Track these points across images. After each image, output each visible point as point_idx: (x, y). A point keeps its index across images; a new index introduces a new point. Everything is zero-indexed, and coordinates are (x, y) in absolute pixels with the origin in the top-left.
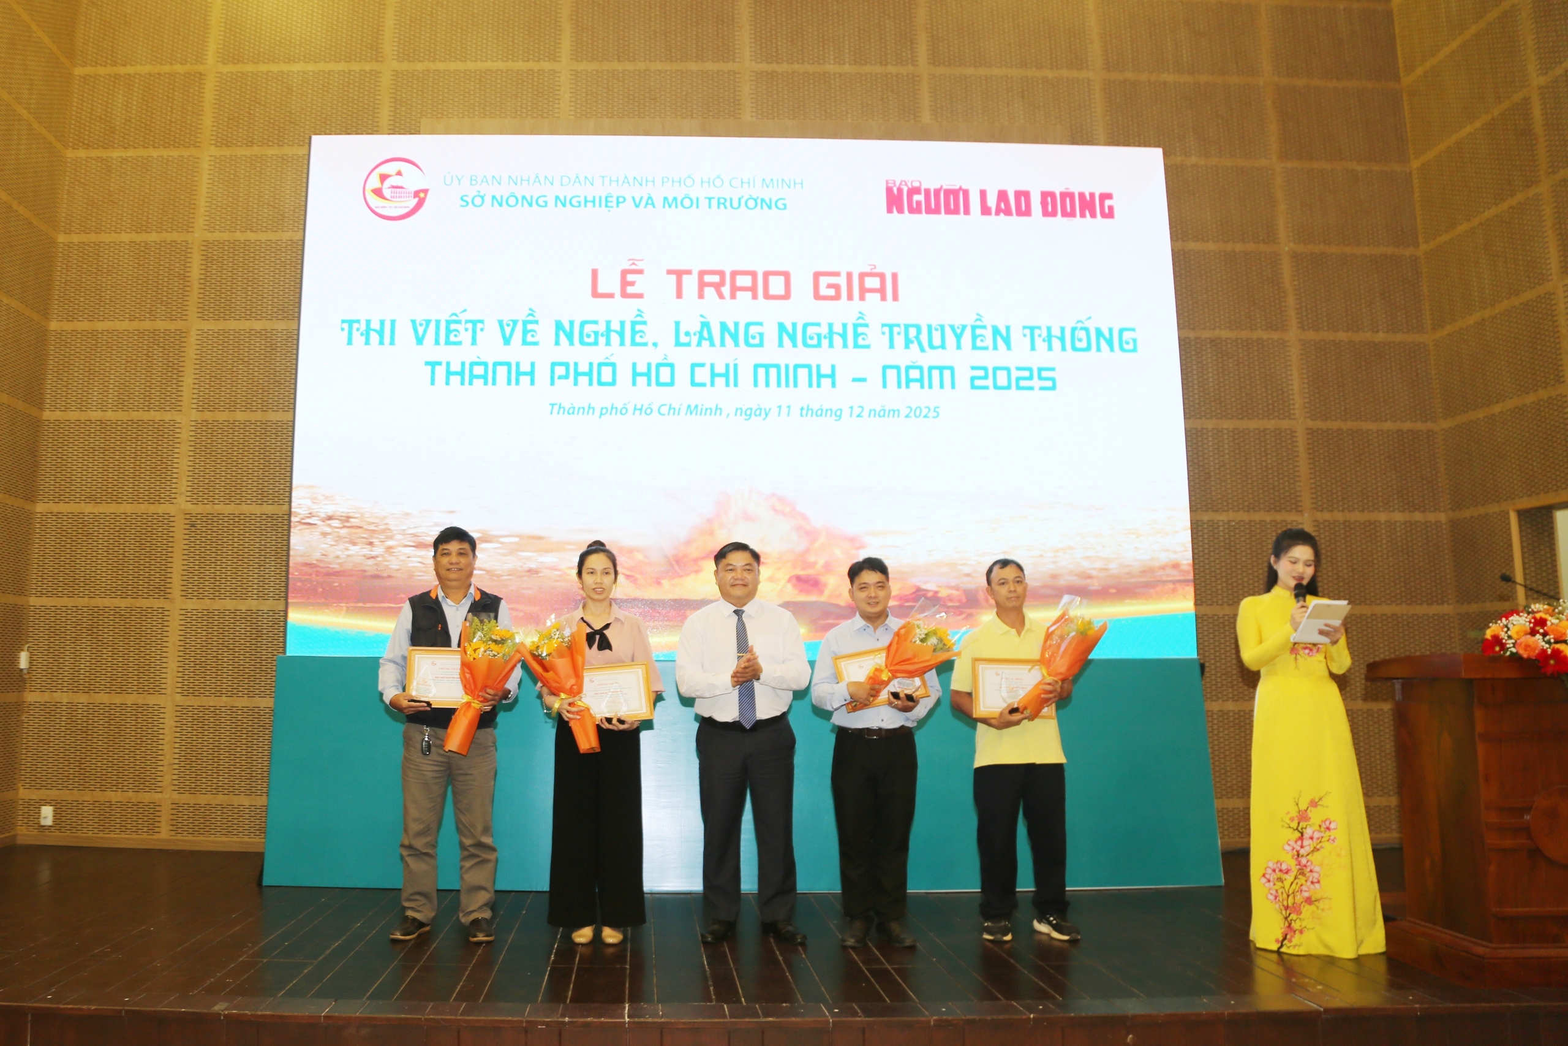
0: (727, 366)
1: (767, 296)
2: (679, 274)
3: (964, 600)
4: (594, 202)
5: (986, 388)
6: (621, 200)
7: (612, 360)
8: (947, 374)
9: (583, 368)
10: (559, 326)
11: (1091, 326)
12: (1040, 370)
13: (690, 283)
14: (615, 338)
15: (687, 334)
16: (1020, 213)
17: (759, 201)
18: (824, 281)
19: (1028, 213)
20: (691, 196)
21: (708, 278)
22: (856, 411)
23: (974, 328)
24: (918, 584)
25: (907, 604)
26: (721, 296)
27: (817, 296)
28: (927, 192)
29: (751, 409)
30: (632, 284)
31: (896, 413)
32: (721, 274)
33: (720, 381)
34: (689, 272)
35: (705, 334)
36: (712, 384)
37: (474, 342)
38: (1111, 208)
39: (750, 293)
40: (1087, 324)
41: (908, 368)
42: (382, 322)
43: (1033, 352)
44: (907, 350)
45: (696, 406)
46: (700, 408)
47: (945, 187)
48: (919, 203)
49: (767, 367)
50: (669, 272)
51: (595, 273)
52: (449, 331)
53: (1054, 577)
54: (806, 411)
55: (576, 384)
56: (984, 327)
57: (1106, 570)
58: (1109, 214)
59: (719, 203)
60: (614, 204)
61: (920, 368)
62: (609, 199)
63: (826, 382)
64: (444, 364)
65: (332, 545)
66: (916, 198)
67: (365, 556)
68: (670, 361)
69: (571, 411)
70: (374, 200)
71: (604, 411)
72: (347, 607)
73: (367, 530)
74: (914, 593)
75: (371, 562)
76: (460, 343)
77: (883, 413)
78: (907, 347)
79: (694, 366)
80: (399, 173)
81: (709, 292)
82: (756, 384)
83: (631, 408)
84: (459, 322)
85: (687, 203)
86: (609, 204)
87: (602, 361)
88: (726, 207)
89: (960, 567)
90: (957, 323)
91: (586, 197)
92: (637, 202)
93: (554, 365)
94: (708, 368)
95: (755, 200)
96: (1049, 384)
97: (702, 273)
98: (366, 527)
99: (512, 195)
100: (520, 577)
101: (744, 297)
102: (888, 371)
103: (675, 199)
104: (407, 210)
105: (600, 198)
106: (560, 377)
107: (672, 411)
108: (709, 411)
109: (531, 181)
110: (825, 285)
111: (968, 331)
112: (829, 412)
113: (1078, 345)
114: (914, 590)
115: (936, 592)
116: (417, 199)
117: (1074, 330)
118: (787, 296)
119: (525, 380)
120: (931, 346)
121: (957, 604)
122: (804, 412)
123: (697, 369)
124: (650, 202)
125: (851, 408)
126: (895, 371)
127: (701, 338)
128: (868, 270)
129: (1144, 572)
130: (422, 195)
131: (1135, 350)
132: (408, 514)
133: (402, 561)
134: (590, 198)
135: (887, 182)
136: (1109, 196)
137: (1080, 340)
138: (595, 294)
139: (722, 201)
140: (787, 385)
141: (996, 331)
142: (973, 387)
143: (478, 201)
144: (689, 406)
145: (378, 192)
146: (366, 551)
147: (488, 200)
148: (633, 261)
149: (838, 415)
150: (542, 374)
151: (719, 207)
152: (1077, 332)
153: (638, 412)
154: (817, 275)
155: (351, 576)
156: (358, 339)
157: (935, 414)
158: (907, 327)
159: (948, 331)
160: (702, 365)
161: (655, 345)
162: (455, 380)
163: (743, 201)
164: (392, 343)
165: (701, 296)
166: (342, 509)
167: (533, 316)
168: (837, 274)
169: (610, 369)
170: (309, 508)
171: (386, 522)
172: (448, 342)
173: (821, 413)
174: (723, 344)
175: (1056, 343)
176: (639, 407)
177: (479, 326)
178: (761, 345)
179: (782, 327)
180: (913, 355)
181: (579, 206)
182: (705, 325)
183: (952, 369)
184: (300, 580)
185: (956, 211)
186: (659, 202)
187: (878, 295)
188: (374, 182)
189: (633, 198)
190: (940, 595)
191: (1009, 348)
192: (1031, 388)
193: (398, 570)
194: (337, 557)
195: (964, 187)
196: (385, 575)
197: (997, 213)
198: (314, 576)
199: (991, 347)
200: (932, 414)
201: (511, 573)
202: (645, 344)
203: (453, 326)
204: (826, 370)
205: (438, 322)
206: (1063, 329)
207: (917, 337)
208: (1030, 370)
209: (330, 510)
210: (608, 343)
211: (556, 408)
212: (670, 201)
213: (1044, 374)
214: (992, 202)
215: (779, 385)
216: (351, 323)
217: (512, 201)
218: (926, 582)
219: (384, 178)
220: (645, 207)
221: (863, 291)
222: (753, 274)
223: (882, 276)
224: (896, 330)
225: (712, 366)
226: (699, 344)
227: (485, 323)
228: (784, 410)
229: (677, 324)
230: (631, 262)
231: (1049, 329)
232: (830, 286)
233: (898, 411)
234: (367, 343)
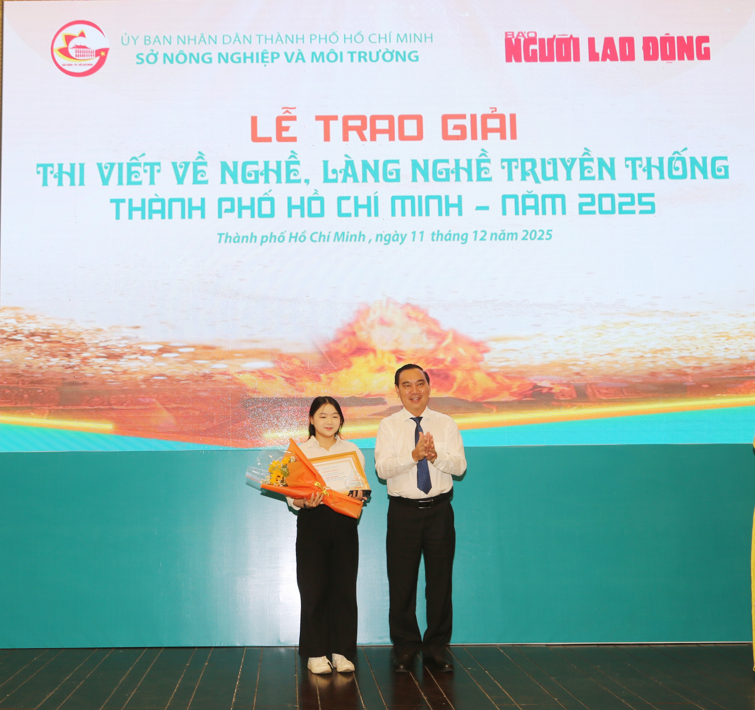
0: (369, 198)
1: (403, 137)
2: (327, 120)
3: (575, 395)
4: (252, 57)
5: (593, 212)
6: (275, 55)
7: (271, 195)
8: (558, 201)
9: (246, 202)
10: (224, 166)
11: (686, 155)
12: (640, 196)
13: (336, 127)
14: (273, 177)
15: (334, 171)
16: (624, 58)
17: (394, 54)
18: (451, 123)
19: (631, 57)
20: (336, 51)
21: (351, 123)
22: (480, 235)
23: (582, 161)
24: (535, 382)
25: (524, 399)
26: (363, 138)
27: (446, 137)
28: (542, 41)
29: (390, 235)
30: (287, 129)
31: (515, 236)
32: (363, 118)
33: (363, 212)
34: (335, 118)
35: (350, 172)
36: (357, 215)
37: (152, 182)
38: (707, 50)
39: (387, 136)
40: (683, 154)
41: (524, 197)
42: (73, 166)
43: (634, 181)
44: (523, 182)
45: (343, 233)
46: (346, 234)
47: (557, 37)
48: (534, 51)
49: (403, 199)
50: (318, 118)
51: (254, 120)
52: (130, 173)
53: (653, 374)
54: (437, 236)
55: (240, 216)
56: (592, 160)
57: (700, 368)
58: (706, 55)
59: (360, 57)
60: (269, 60)
61: (535, 197)
62: (265, 55)
63: (454, 211)
64: (127, 201)
65: (35, 358)
66: (532, 47)
67: (63, 366)
68: (320, 195)
69: (236, 239)
70: (61, 59)
71: (265, 239)
72: (50, 411)
73: (65, 344)
74: (531, 390)
75: (69, 371)
76: (140, 183)
77: (503, 236)
78: (523, 179)
79: (340, 199)
80: (82, 35)
81: (353, 135)
82: (393, 214)
83: (287, 236)
84: (139, 165)
85: (332, 57)
86: (265, 60)
87: (262, 196)
88: (366, 61)
89: (570, 367)
90: (567, 157)
91: (245, 54)
92: (289, 57)
93: (221, 200)
94: (352, 199)
95: (391, 54)
96: (649, 208)
97: (346, 119)
98: (63, 342)
99: (181, 53)
100: (197, 381)
101: (382, 138)
102: (508, 200)
103: (322, 54)
104: (90, 67)
105: (257, 54)
106: (227, 211)
107: (322, 238)
108: (354, 237)
109: (197, 41)
110: (452, 127)
111: (577, 163)
112: (456, 237)
113: (675, 173)
114: (531, 387)
115: (551, 389)
116: (98, 58)
117: (671, 160)
118: (419, 137)
119: (197, 214)
120: (545, 178)
121: (569, 399)
122: (435, 237)
123: (343, 202)
124: (300, 57)
125: (476, 232)
126: (513, 200)
127: (346, 175)
128: (489, 112)
129: (734, 369)
130: (103, 54)
131: (726, 176)
132: (99, 330)
133: (96, 370)
134: (248, 55)
135: (506, 33)
136: (706, 39)
137: (677, 169)
138: (255, 138)
139: (362, 55)
140: (420, 214)
141: (601, 162)
142: (581, 212)
143: (152, 59)
144: (337, 233)
145: (64, 52)
146: (65, 362)
147: (160, 57)
148: (287, 109)
149: (464, 238)
150: (211, 208)
151: (360, 61)
152: (674, 162)
153: (293, 240)
154: (445, 118)
155: (52, 383)
156: (52, 181)
157: (548, 237)
158: (524, 161)
159: (560, 165)
160: (348, 198)
161: (307, 181)
162: (137, 214)
163: (381, 54)
164: (82, 183)
165: (346, 138)
166: (44, 326)
167: (203, 159)
168: (463, 117)
169: (269, 203)
170: (15, 327)
171: (81, 336)
172: (130, 183)
173: (449, 237)
174: (365, 180)
175: (655, 173)
176: (294, 235)
177: (156, 168)
178: (398, 179)
179: (415, 164)
180: (530, 185)
181: (240, 62)
182: (350, 164)
183: (563, 197)
184: (8, 388)
185: (567, 59)
186: (308, 57)
187: (498, 135)
188: (60, 43)
189: (286, 54)
190: (553, 391)
191: (613, 178)
192: (633, 212)
193: (92, 377)
194: (40, 368)
195: (574, 36)
196: (81, 382)
197: (604, 59)
198: (20, 384)
199: (597, 177)
200: (545, 236)
201: (190, 377)
202: (299, 181)
203: (134, 169)
204: (453, 200)
205: (120, 165)
206: (661, 160)
207: (533, 170)
208: (632, 196)
209: (32, 327)
210: (267, 181)
211: (224, 237)
212: (318, 55)
213: (644, 199)
214: (599, 49)
215: (413, 214)
216: (45, 167)
217: (181, 58)
218: (542, 380)
219: (69, 39)
220: (296, 61)
221: (486, 131)
222: (390, 118)
223: (502, 117)
224: (514, 164)
225: (356, 198)
226: (344, 181)
227: (162, 165)
228: (418, 236)
229: (326, 163)
230: (285, 110)
231: (649, 160)
232: (456, 127)
233: (516, 234)
234: (60, 184)
